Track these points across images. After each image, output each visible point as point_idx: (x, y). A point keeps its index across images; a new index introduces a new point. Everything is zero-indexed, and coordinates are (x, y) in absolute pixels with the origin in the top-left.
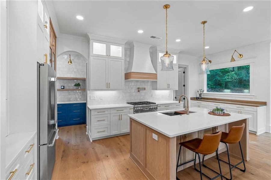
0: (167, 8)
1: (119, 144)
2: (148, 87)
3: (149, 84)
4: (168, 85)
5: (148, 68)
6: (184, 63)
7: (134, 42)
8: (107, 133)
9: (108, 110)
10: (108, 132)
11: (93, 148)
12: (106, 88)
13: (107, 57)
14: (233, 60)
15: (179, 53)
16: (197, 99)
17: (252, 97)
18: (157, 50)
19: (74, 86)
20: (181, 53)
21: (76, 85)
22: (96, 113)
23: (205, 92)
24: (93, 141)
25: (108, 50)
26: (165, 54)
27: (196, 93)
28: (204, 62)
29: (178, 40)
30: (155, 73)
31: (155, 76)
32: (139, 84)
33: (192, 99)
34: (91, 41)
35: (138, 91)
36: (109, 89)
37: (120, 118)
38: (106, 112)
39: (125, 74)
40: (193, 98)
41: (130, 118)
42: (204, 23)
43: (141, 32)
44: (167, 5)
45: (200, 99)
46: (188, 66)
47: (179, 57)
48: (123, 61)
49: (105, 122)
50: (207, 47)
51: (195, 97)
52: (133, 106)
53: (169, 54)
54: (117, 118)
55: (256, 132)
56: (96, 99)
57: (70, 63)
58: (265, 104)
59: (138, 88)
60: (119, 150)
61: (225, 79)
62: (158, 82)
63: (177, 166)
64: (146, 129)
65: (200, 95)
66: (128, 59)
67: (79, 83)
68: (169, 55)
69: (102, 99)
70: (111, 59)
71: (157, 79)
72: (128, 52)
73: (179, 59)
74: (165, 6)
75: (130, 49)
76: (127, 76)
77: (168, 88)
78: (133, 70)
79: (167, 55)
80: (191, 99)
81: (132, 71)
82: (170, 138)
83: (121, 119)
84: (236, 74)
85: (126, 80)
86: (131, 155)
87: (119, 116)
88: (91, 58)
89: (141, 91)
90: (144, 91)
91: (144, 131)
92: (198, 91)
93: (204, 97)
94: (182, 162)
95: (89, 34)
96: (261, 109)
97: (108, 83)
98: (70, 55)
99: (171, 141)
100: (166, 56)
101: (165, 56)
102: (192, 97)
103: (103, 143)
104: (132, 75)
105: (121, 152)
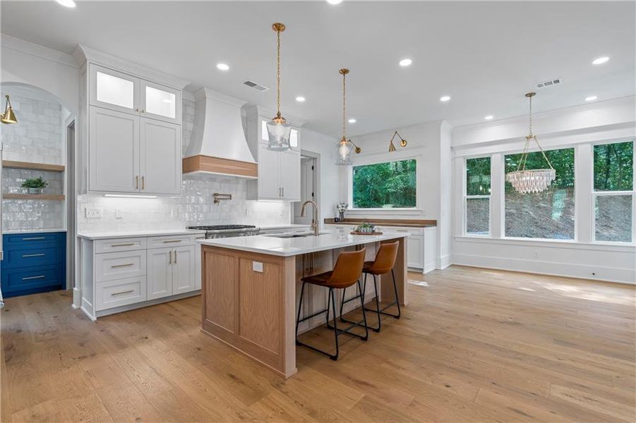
0: (279, 30)
1: (171, 315)
2: (238, 192)
3: (240, 186)
4: (281, 190)
5: (237, 150)
6: (312, 149)
7: (205, 88)
8: (138, 296)
9: (140, 241)
10: (140, 294)
11: (102, 331)
12: (133, 189)
13: (137, 113)
14: (392, 148)
15: (303, 126)
16: (336, 221)
17: (419, 213)
18: (257, 114)
19: (24, 186)
20: (307, 128)
21: (28, 185)
22: (107, 248)
23: (350, 207)
24: (98, 318)
25: (139, 96)
26: (276, 118)
27: (334, 210)
28: (344, 142)
29: (300, 99)
30: (255, 162)
31: (252, 169)
32: (216, 185)
33: (327, 221)
34: (90, 68)
35: (215, 202)
36: (142, 191)
37: (172, 259)
38: (136, 246)
39: (184, 160)
40: (329, 219)
41: (202, 245)
42: (345, 72)
43: (223, 67)
44: (279, 24)
45: (342, 221)
46: (319, 155)
47: (302, 136)
48: (179, 129)
49: (134, 270)
50: (352, 121)
51: (333, 218)
52: (205, 231)
53: (283, 119)
54: (165, 259)
55: (422, 269)
56: (102, 216)
57: (8, 120)
58: (434, 223)
59: (215, 195)
60: (173, 324)
61: (386, 189)
62: (260, 182)
63: (298, 322)
64: (239, 259)
65: (342, 214)
66: (190, 126)
67: (40, 181)
68: (283, 121)
69: (121, 218)
70: (147, 120)
71: (257, 176)
72: (191, 111)
73: (302, 139)
74: (275, 25)
75: (195, 103)
76: (189, 164)
77: (281, 195)
78: (204, 151)
79: (279, 120)
80: (325, 222)
81: (201, 154)
82: (285, 257)
83: (175, 262)
84: (402, 179)
85: (185, 175)
86: (205, 325)
87: (168, 255)
88: (91, 112)
89: (221, 201)
90: (229, 202)
91: (235, 262)
92: (338, 207)
93: (348, 217)
94: (307, 315)
95: (84, 49)
96: (429, 232)
97: (140, 178)
98: (7, 97)
99: (287, 263)
100: (278, 122)
101: (276, 121)
102: (327, 217)
103: (128, 318)
104: (202, 163)
105: (179, 326)
